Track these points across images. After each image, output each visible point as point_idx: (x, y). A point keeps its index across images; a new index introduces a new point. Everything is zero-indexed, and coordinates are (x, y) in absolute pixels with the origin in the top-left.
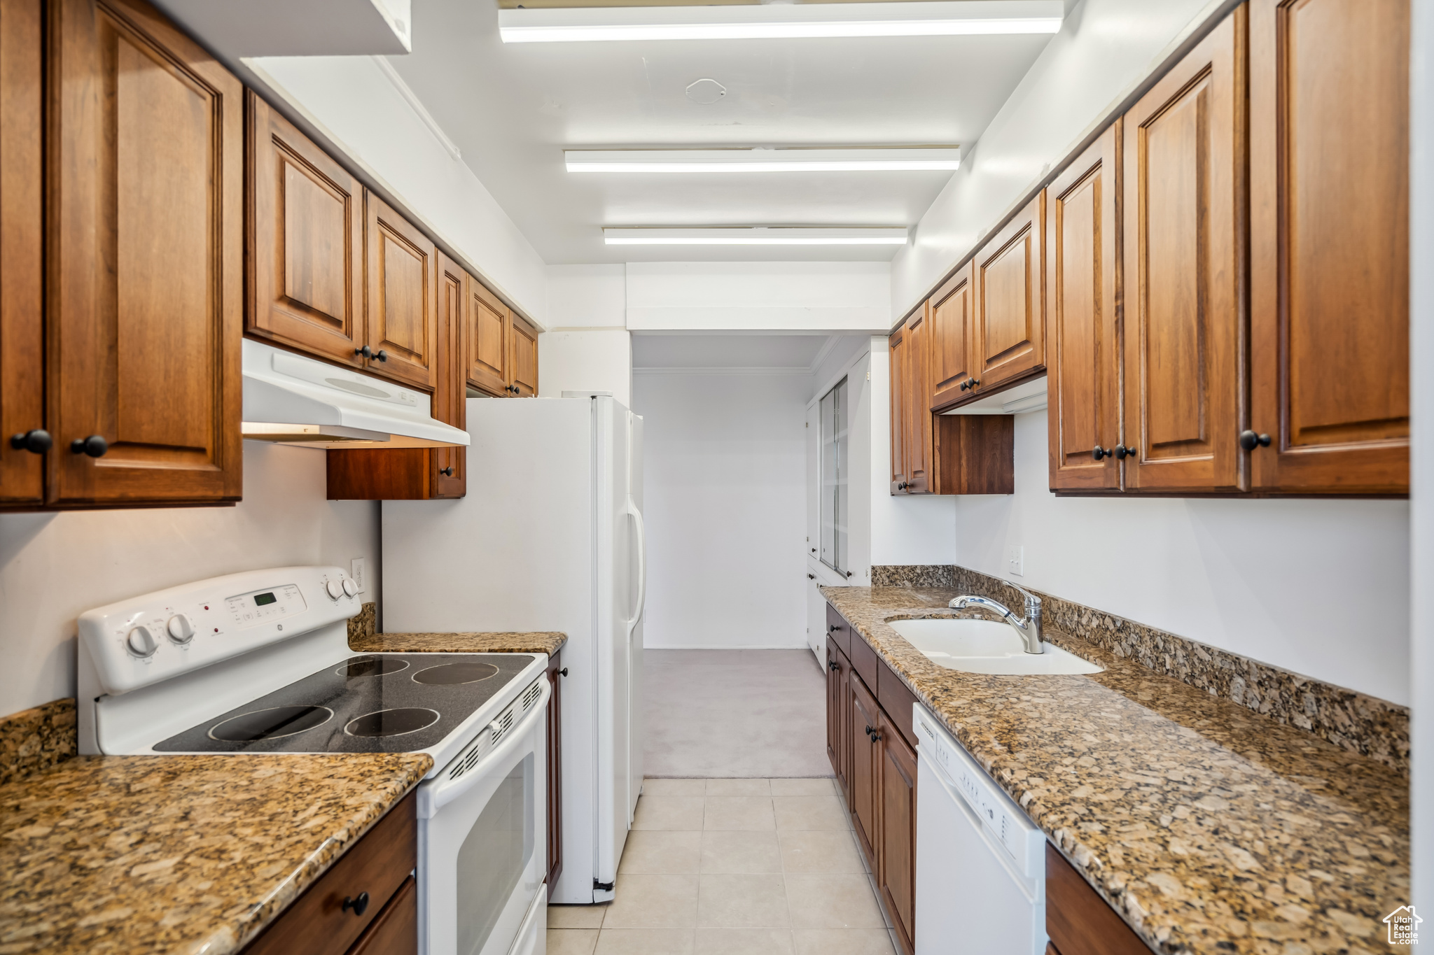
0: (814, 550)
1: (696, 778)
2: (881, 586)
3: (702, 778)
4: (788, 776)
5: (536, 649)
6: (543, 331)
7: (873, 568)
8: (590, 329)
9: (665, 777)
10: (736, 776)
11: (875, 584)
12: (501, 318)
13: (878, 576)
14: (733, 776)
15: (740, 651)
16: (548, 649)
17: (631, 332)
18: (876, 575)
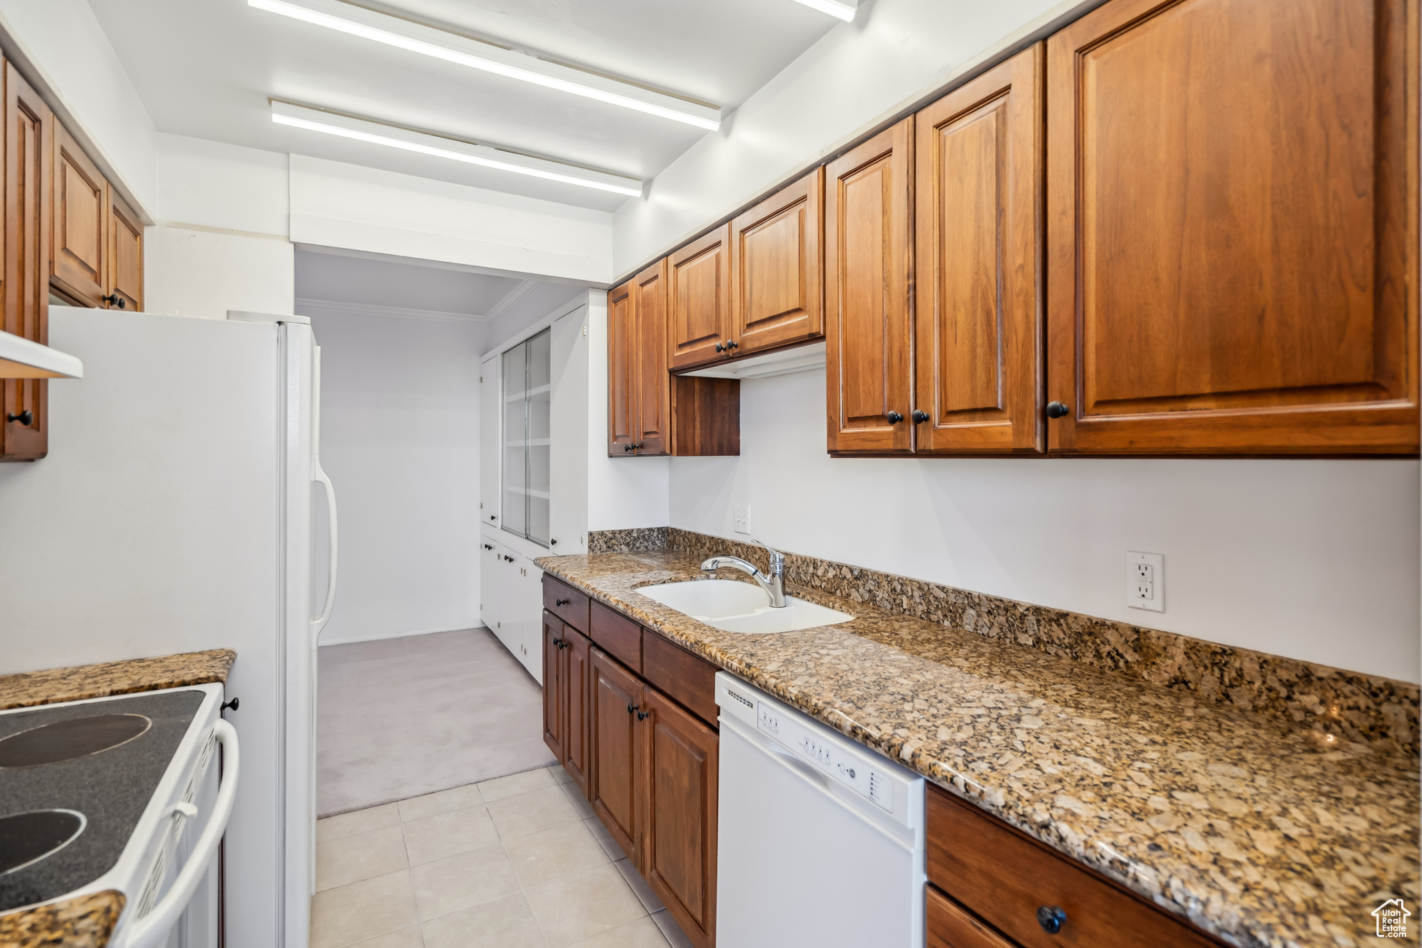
0: (493, 518)
1: (383, 804)
2: (599, 553)
3: (391, 802)
4: (498, 776)
5: (200, 679)
6: (151, 224)
7: (591, 534)
8: (232, 232)
9: (340, 813)
10: (435, 789)
11: (593, 551)
12: (96, 192)
13: (596, 542)
14: (431, 791)
15: (400, 639)
16: (220, 675)
17: (296, 244)
18: (593, 542)
